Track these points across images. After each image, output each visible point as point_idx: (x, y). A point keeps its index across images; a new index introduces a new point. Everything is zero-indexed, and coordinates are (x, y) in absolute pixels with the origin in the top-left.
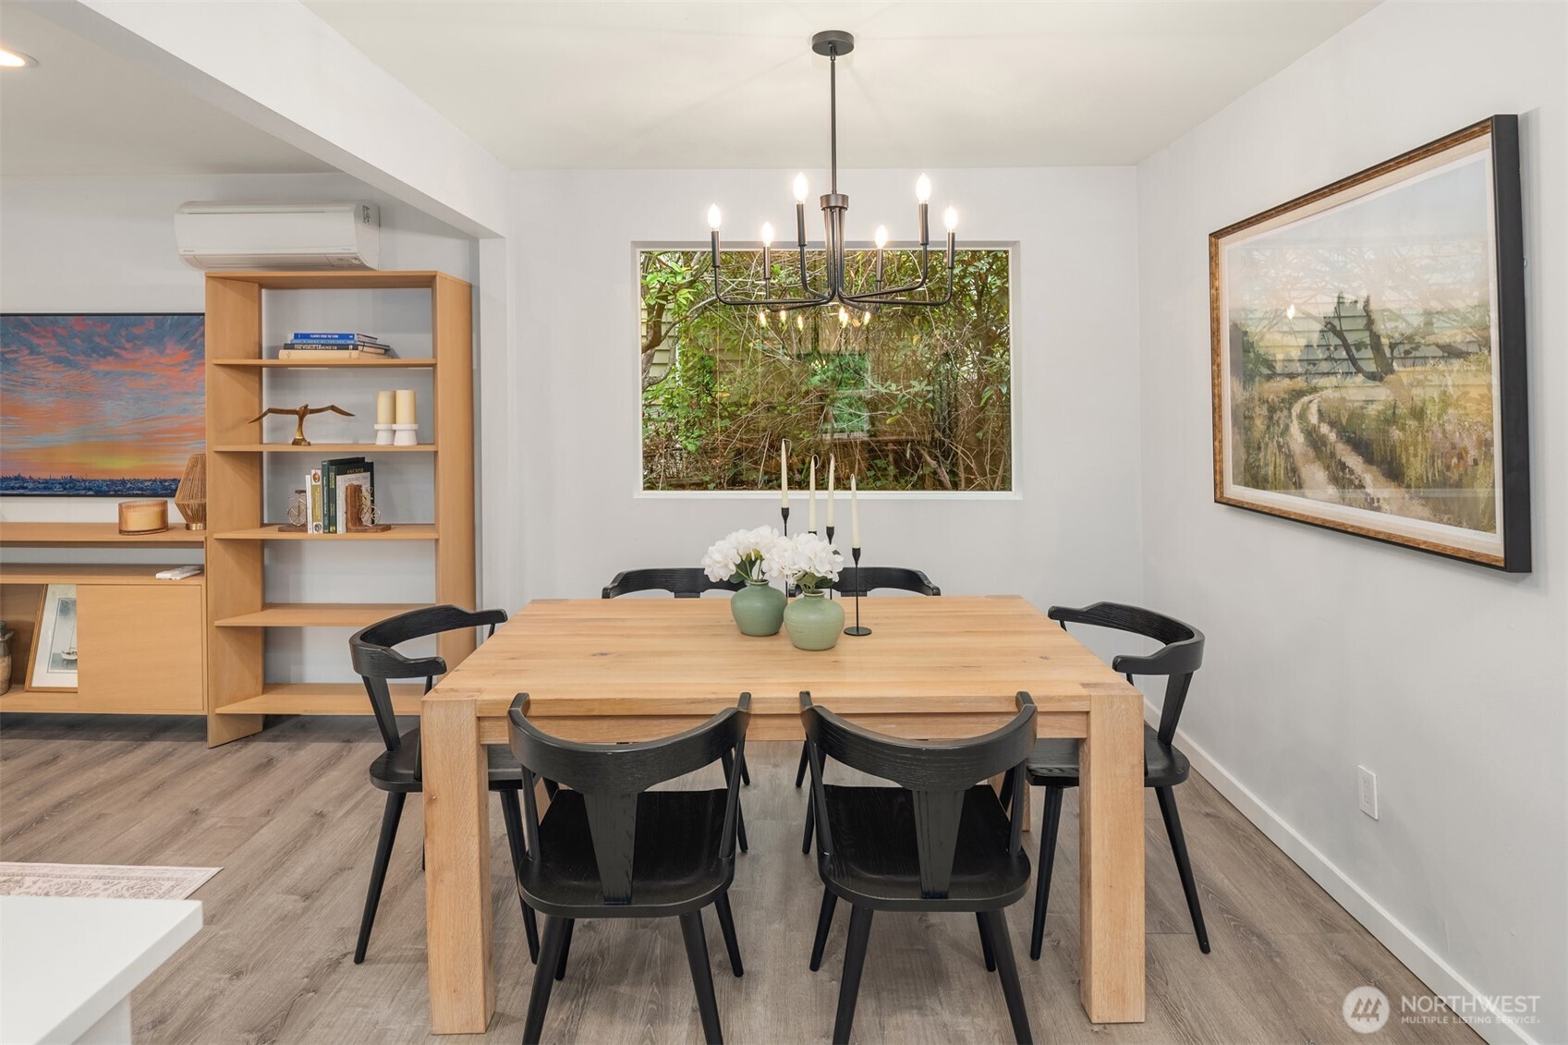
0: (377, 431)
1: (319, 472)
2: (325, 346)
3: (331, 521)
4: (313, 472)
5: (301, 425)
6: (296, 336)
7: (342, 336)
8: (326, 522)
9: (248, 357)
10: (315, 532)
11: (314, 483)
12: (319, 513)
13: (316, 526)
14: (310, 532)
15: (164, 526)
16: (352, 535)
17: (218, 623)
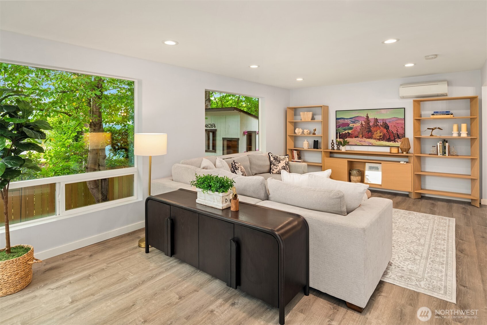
0: (453, 133)
1: (441, 142)
2: (443, 114)
3: (444, 153)
4: (440, 142)
5: (432, 132)
6: (434, 112)
7: (446, 112)
8: (443, 153)
9: (419, 117)
10: (440, 155)
11: (440, 144)
12: (441, 151)
13: (441, 154)
14: (439, 155)
15: (398, 153)
16: (449, 156)
17: (415, 173)
